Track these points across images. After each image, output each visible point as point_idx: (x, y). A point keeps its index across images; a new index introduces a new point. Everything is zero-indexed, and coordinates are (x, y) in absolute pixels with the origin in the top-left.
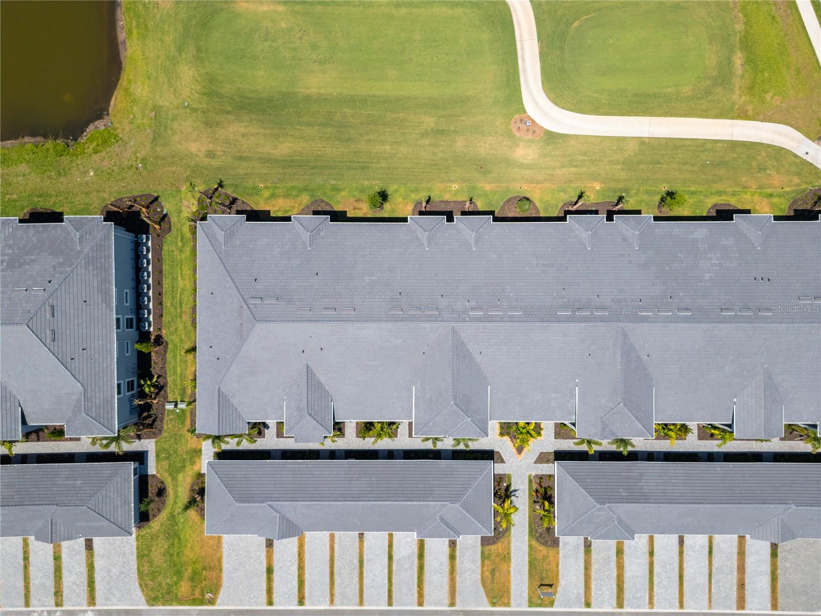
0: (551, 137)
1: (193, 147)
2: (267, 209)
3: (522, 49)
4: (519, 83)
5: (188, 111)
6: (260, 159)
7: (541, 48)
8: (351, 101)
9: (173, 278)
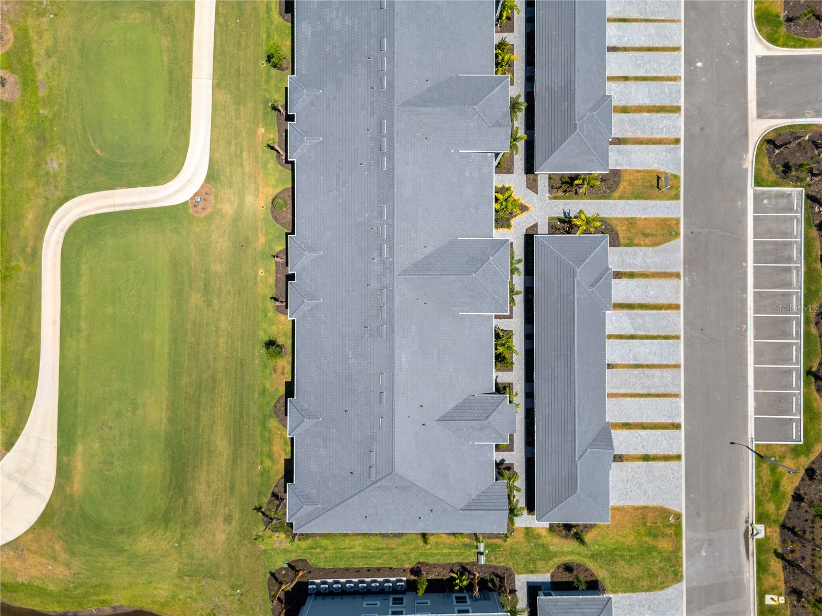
0: (212, 176)
1: (221, 537)
2: (283, 462)
3: (123, 205)
4: (157, 208)
5: (183, 543)
6: (233, 469)
7: (122, 186)
8: (174, 377)
9: (353, 557)
